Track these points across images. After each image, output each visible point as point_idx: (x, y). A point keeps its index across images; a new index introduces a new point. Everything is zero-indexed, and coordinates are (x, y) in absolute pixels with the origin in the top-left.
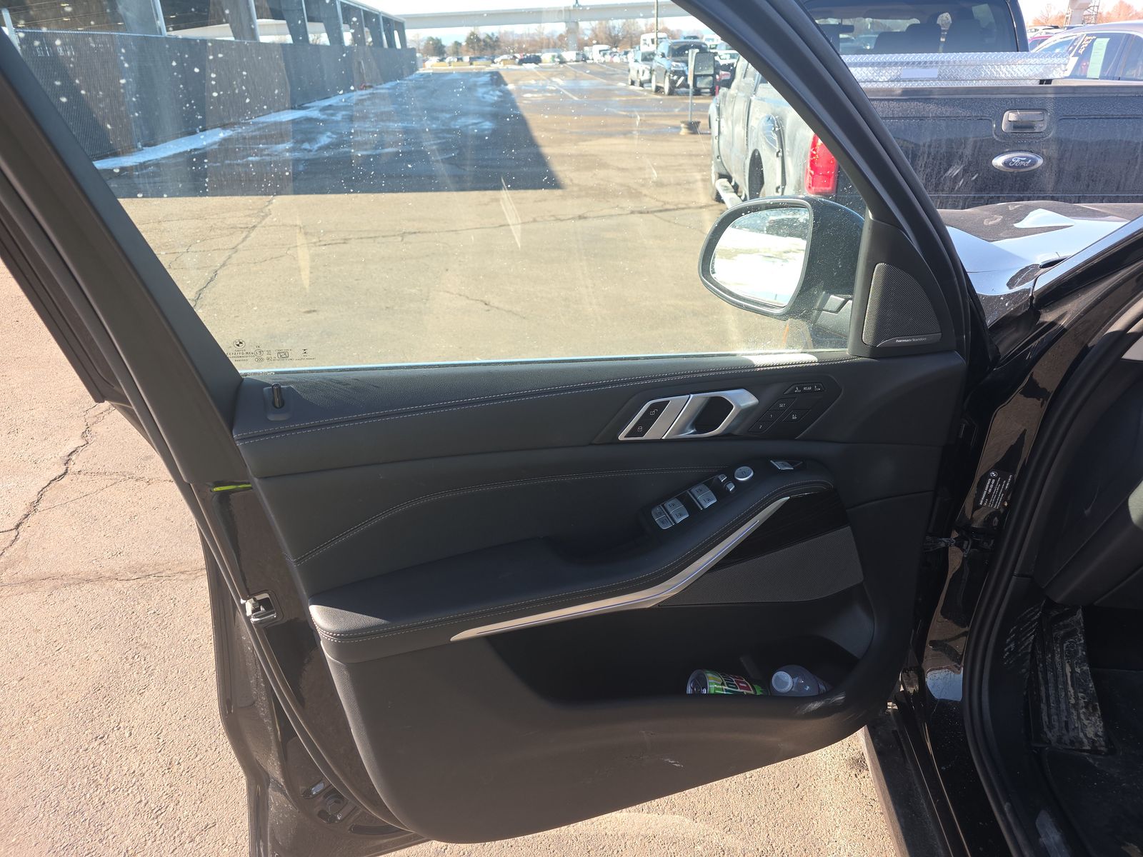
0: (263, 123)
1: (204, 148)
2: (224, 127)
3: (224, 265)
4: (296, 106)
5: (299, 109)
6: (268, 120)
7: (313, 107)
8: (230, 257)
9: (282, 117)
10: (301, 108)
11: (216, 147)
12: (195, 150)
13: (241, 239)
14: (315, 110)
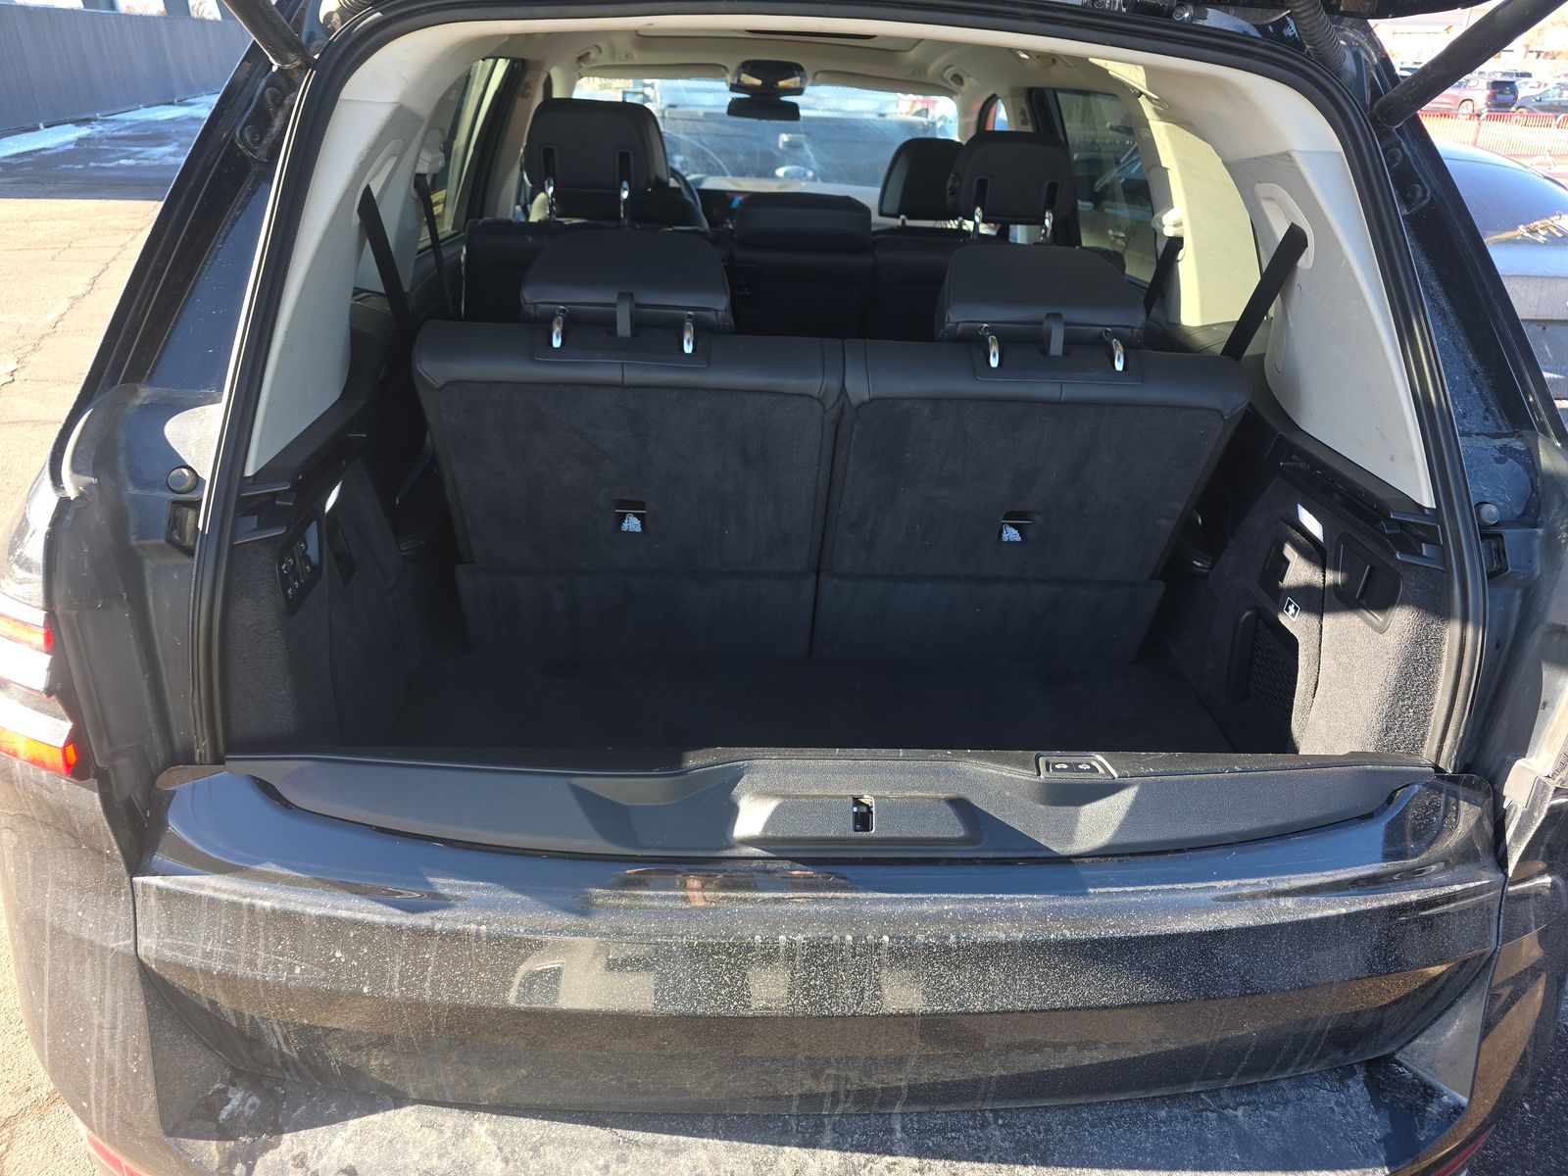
0: (131, 121)
1: (55, 148)
2: (78, 123)
3: (114, 259)
4: (176, 101)
5: (182, 105)
6: (139, 117)
7: (200, 103)
8: (119, 253)
9: (157, 114)
10: (182, 103)
11: (72, 147)
12: (44, 149)
13: (129, 238)
14: (204, 107)
